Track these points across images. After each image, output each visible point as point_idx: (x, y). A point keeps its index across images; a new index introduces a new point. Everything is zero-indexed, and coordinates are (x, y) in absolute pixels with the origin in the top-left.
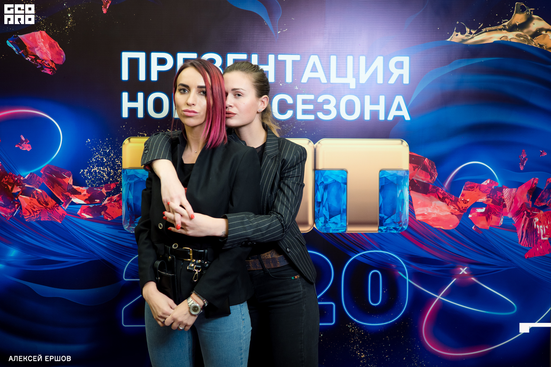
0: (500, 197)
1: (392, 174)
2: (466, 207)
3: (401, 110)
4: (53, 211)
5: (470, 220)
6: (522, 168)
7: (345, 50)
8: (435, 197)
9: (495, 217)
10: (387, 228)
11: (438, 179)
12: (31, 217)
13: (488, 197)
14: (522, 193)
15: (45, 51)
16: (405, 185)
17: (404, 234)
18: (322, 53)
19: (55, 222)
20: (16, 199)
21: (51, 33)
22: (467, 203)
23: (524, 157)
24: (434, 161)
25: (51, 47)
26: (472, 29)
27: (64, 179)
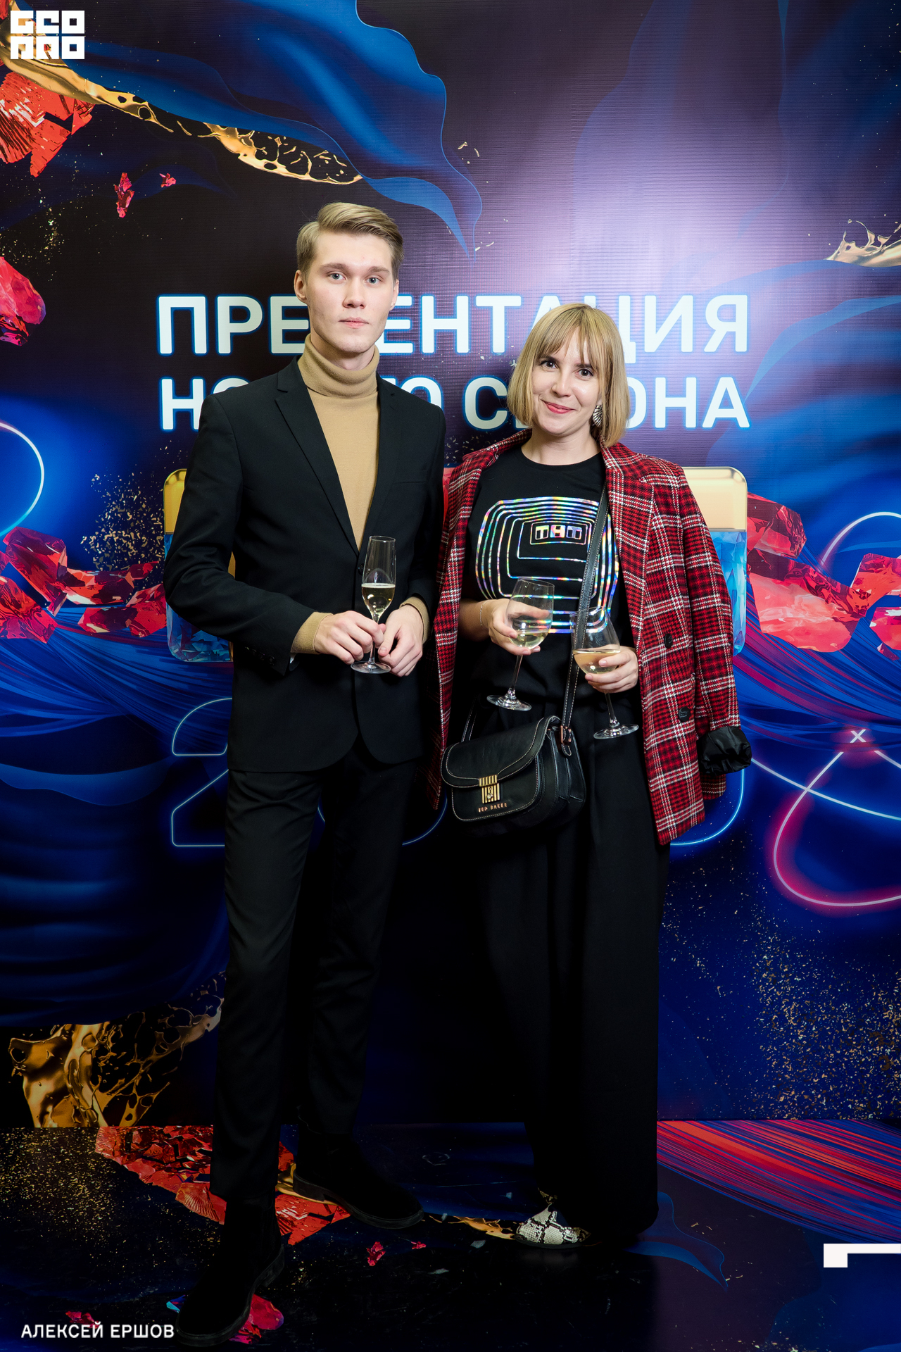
2: (865, 607)
3: (732, 407)
4: (31, 618)
5: (874, 632)
7: (615, 283)
8: (803, 586)
11: (806, 550)
15: (4, 297)
18: (566, 292)
19: (36, 641)
21: (16, 261)
22: (868, 597)
24: (799, 513)
25: (17, 288)
26: (880, 234)
27: (50, 555)
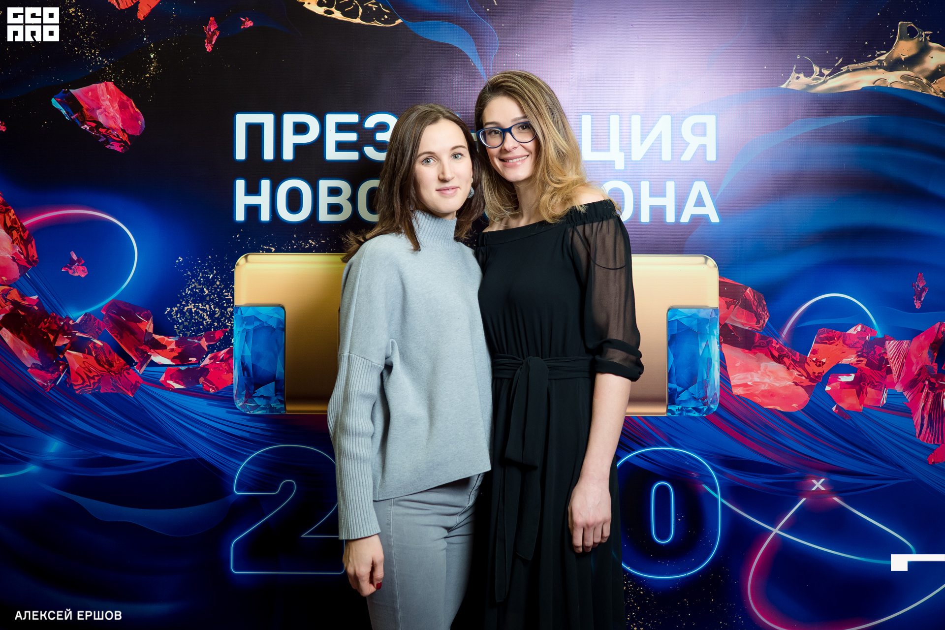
0: (880, 355)
1: (690, 315)
2: (821, 373)
3: (704, 206)
4: (121, 376)
5: (829, 395)
6: (918, 305)
7: (607, 106)
8: (766, 355)
9: (873, 390)
10: (681, 408)
11: (770, 324)
12: (84, 387)
13: (859, 356)
14: (921, 348)
15: (112, 114)
16: (712, 333)
17: (712, 419)
19: (124, 395)
20: (62, 357)
21: (123, 85)
22: (823, 365)
23: (921, 287)
24: (762, 293)
25: (123, 107)
26: (823, 67)
27: (139, 323)
